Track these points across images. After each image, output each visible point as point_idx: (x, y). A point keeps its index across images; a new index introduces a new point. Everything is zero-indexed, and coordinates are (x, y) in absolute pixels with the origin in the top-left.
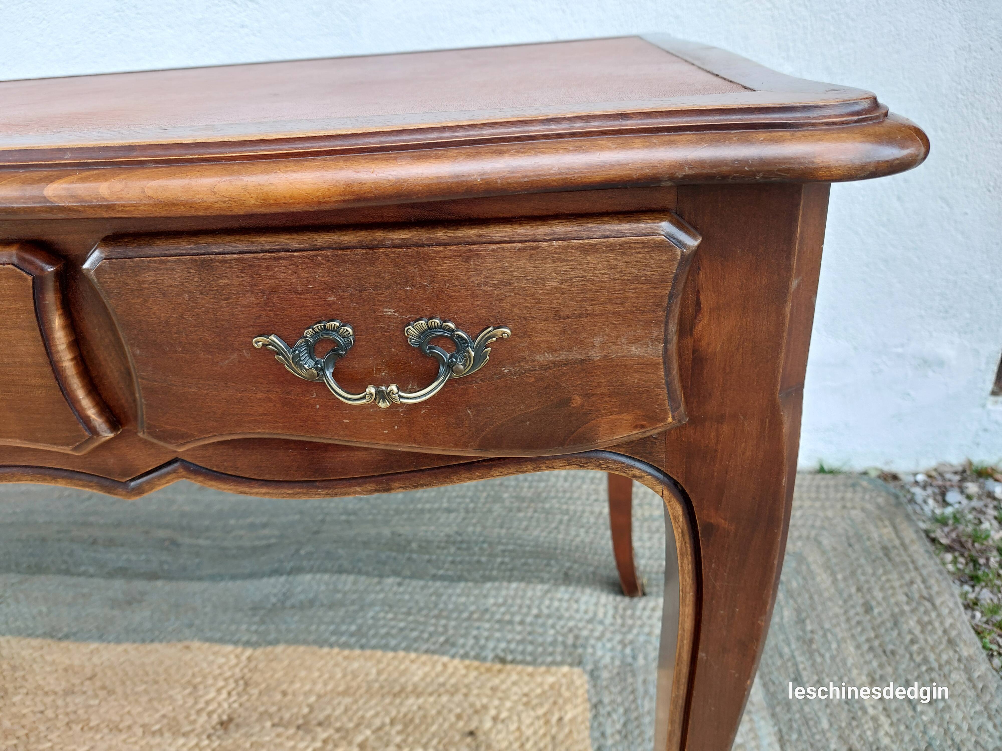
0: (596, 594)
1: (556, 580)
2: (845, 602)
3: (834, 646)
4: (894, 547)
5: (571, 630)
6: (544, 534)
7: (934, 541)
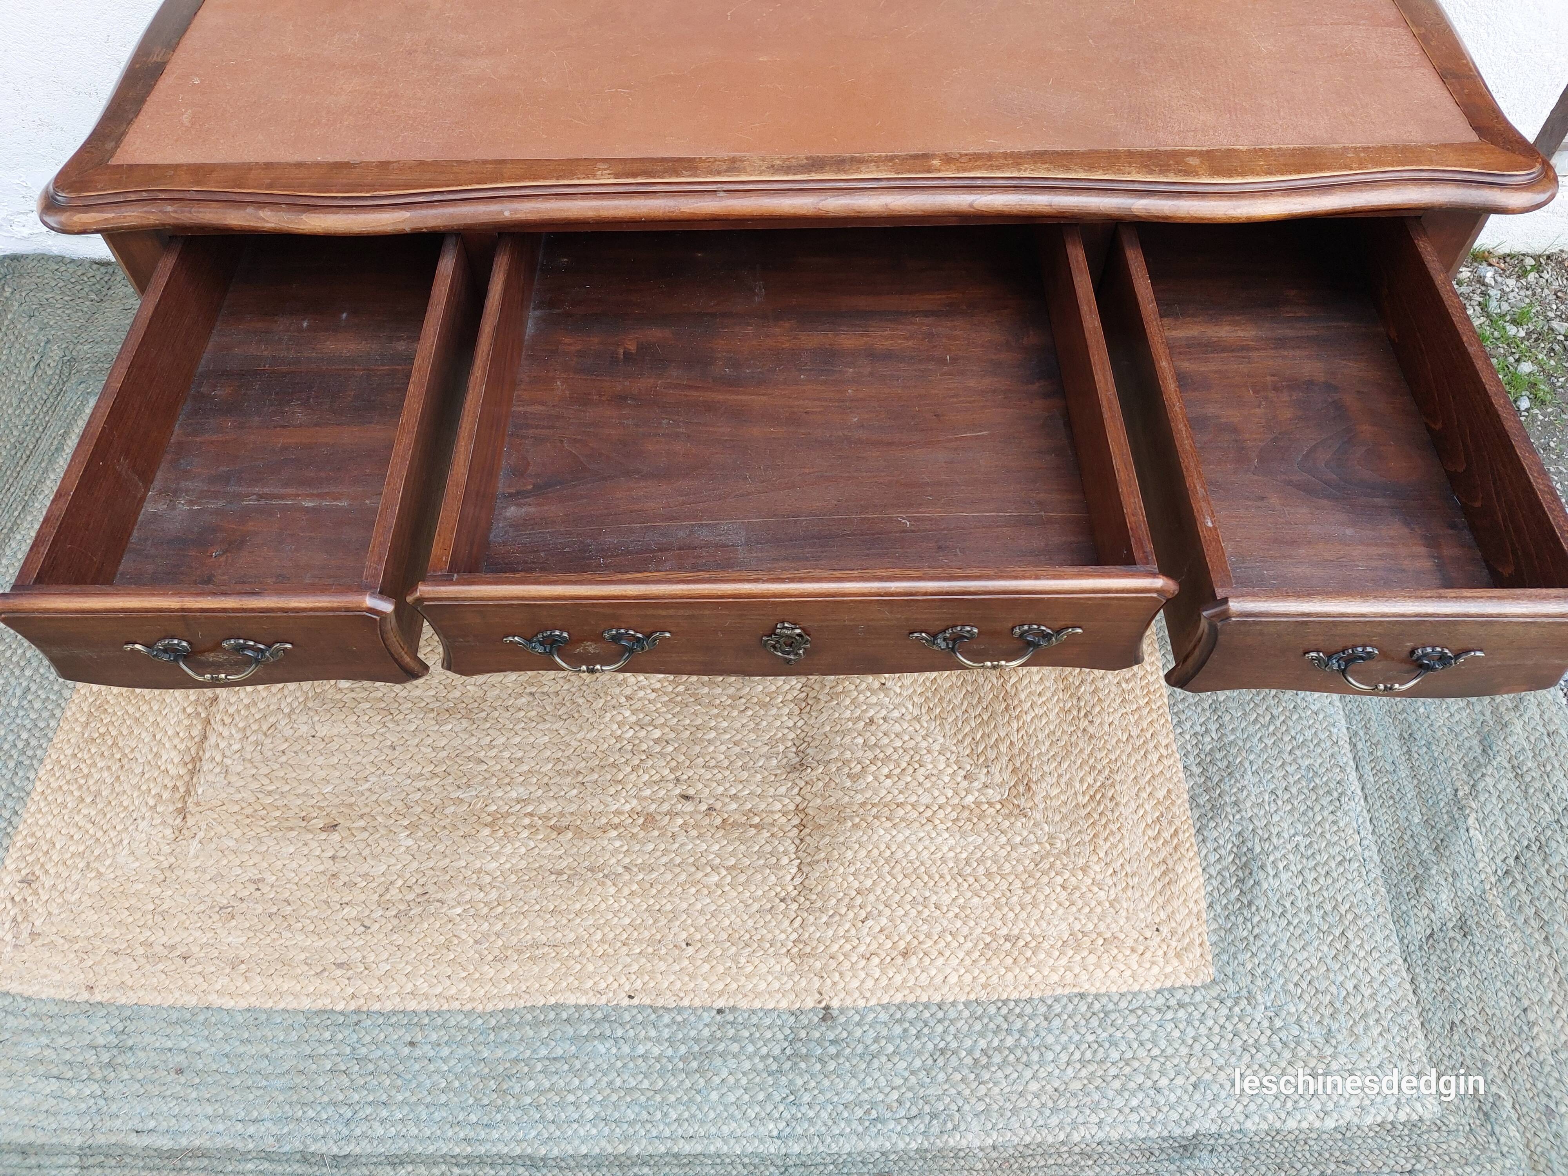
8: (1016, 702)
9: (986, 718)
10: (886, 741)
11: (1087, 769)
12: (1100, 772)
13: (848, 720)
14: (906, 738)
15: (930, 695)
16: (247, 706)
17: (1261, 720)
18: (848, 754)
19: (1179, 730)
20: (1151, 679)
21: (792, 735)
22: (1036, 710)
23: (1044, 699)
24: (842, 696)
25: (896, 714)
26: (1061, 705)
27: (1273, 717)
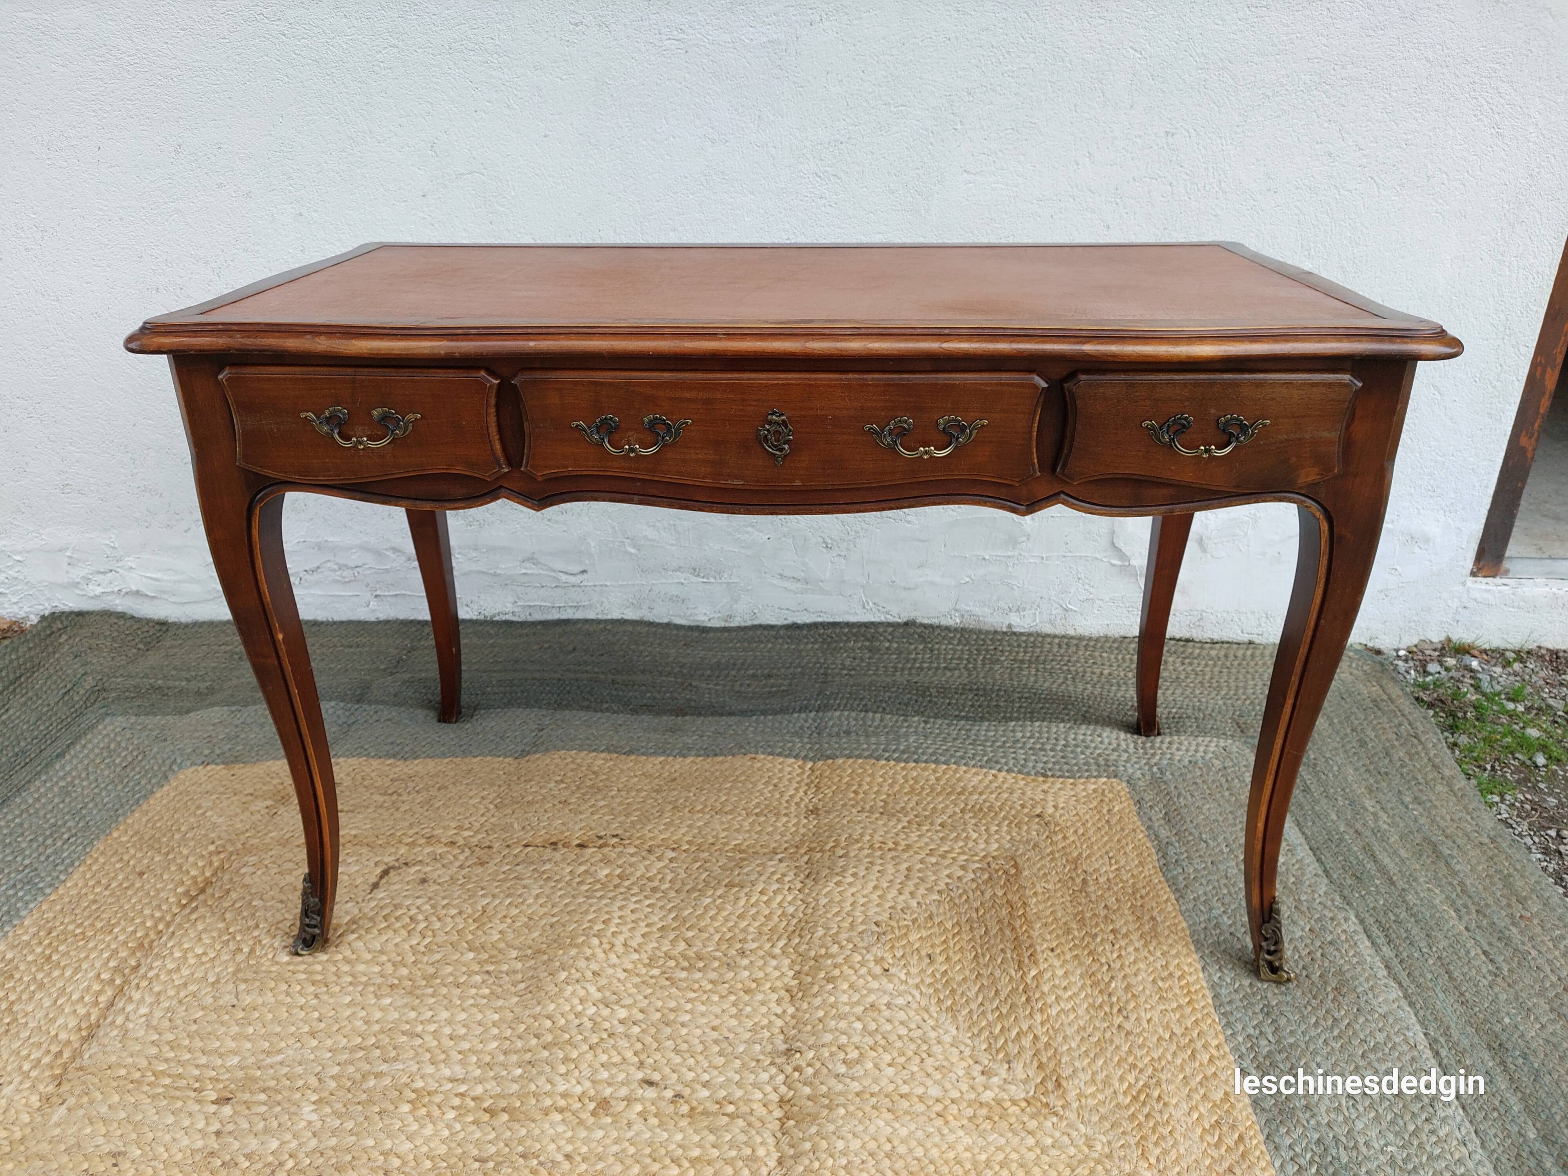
0: (1115, 732)
1: (1075, 721)
2: (1342, 739)
3: (1335, 768)
4: (1383, 700)
5: (1099, 755)
6: (1055, 686)
7: (1417, 699)
8: (1037, 995)
9: (1004, 1011)
10: (889, 1027)
11: (1127, 1067)
12: (1141, 1071)
13: (846, 1004)
14: (913, 1026)
15: (939, 986)
16: (170, 972)
17: (1322, 1022)
18: (844, 1039)
19: (1229, 1032)
20: (1191, 979)
21: (779, 1023)
22: (1062, 1005)
23: (1070, 993)
24: (839, 981)
25: (900, 1001)
26: (1091, 1001)
27: (1335, 1019)
